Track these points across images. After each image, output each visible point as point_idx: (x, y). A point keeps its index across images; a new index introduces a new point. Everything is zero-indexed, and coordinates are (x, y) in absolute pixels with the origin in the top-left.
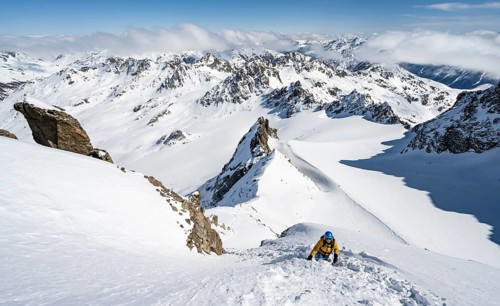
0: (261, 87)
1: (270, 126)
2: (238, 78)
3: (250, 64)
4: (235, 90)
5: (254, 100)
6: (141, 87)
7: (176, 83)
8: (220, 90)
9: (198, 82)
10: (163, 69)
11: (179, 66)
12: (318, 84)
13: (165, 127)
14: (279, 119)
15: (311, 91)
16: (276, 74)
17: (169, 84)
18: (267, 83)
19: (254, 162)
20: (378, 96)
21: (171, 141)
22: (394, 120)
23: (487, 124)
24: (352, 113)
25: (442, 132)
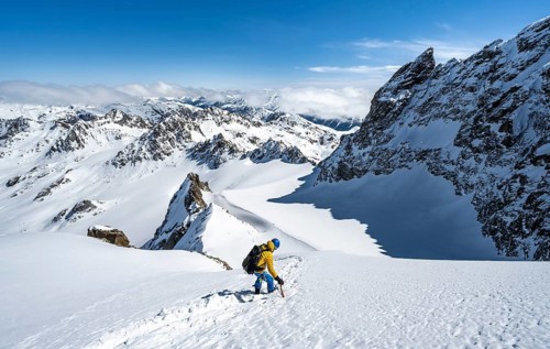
0: (183, 142)
1: (201, 180)
2: (156, 134)
3: (167, 119)
4: (154, 147)
5: (178, 155)
6: (16, 153)
7: (74, 144)
8: (136, 148)
9: (105, 142)
10: (52, 129)
11: (75, 125)
12: (239, 135)
13: (64, 198)
14: (208, 171)
15: (234, 142)
16: (197, 128)
17: (64, 146)
18: (189, 137)
19: (192, 220)
20: (289, 140)
21: (76, 215)
22: (304, 160)
23: (360, 158)
24: (272, 158)
25: (336, 166)
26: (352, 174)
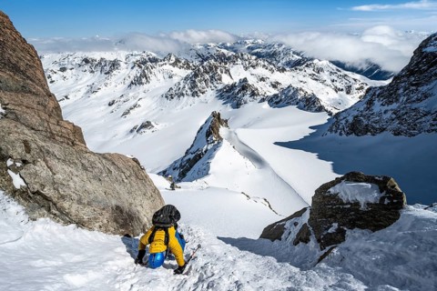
0: (215, 83)
1: (222, 118)
2: (196, 75)
3: (205, 63)
4: (194, 86)
5: (210, 94)
6: (113, 84)
7: (144, 80)
8: (181, 86)
9: (162, 79)
10: (132, 68)
11: (145, 66)
12: (262, 79)
13: (137, 118)
14: (231, 110)
15: (256, 85)
16: (227, 71)
17: (137, 82)
18: (220, 79)
19: (209, 148)
21: (142, 130)
22: (321, 109)
23: (380, 114)
24: (288, 104)
25: (351, 119)
26: (366, 130)
